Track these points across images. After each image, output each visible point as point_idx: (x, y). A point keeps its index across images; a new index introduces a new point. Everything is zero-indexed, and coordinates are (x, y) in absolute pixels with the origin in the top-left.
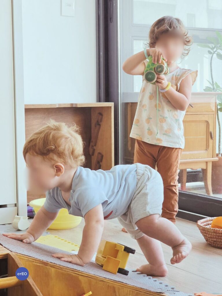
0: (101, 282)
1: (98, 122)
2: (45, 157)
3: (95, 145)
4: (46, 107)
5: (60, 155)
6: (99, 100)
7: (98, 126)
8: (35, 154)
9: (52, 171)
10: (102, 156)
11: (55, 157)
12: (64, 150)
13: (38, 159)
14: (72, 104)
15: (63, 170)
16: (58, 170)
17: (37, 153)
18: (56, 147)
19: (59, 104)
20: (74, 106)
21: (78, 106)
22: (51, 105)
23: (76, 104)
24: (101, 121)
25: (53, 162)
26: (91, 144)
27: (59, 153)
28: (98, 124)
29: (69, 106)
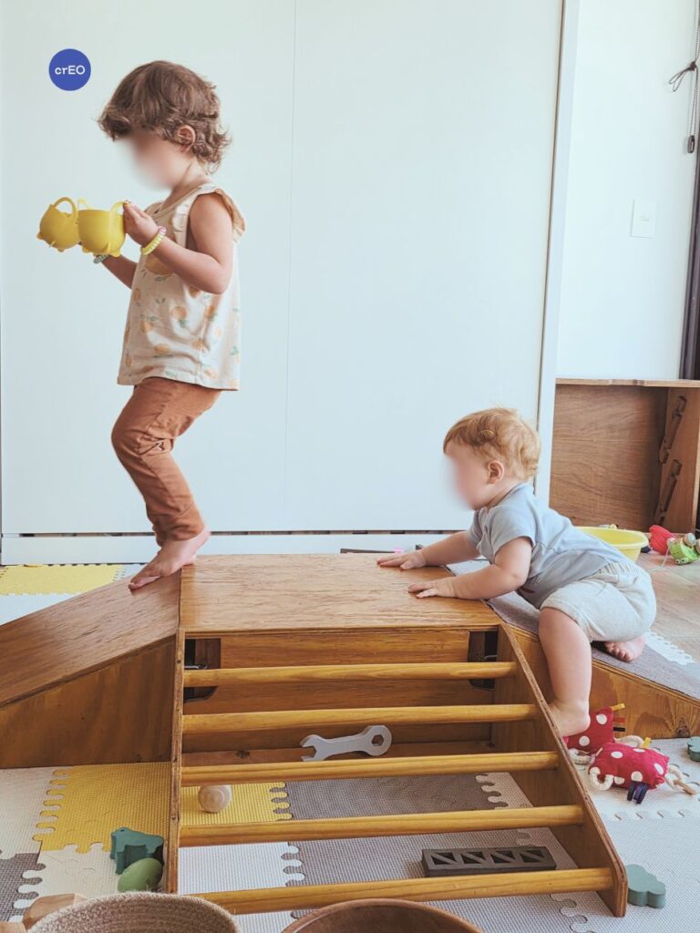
0: (645, 688)
1: (677, 410)
2: (476, 448)
3: (670, 448)
4: (591, 384)
5: (501, 448)
6: (683, 375)
7: (677, 418)
8: (462, 441)
9: (484, 474)
10: (680, 466)
11: (493, 451)
12: (509, 443)
13: (465, 451)
14: (635, 381)
15: (502, 474)
16: (495, 473)
17: (465, 440)
18: (496, 435)
19: (614, 380)
20: (639, 384)
21: (646, 385)
22: (600, 380)
23: (642, 382)
24: (683, 410)
25: (488, 458)
26: (663, 445)
27: (500, 446)
28: (678, 415)
29: (631, 384)
